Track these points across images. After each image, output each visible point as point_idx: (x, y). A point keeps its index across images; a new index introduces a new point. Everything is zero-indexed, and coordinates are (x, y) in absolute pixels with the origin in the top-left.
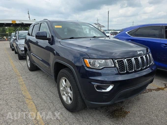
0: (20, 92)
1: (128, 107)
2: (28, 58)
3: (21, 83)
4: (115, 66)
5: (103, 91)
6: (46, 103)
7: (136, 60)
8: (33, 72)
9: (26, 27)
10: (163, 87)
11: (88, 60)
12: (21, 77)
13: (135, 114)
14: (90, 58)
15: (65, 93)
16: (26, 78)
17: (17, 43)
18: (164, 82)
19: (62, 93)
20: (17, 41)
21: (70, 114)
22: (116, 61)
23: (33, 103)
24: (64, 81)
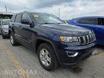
0: (10, 60)
1: (82, 66)
2: (12, 37)
3: (9, 54)
4: (79, 41)
5: (72, 56)
6: (30, 66)
7: (86, 37)
8: (15, 47)
9: (4, 17)
10: (98, 53)
11: (62, 37)
12: (8, 50)
13: (87, 69)
14: (64, 36)
15: (44, 59)
16: (12, 51)
17: (2, 27)
18: (98, 50)
19: (41, 59)
20: (1, 26)
21: (48, 72)
22: (79, 37)
23: (21, 67)
24: (43, 51)
